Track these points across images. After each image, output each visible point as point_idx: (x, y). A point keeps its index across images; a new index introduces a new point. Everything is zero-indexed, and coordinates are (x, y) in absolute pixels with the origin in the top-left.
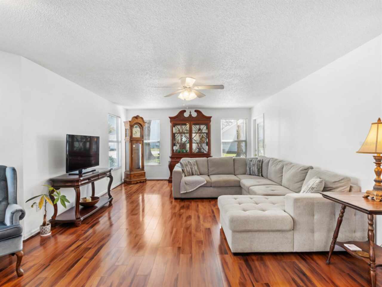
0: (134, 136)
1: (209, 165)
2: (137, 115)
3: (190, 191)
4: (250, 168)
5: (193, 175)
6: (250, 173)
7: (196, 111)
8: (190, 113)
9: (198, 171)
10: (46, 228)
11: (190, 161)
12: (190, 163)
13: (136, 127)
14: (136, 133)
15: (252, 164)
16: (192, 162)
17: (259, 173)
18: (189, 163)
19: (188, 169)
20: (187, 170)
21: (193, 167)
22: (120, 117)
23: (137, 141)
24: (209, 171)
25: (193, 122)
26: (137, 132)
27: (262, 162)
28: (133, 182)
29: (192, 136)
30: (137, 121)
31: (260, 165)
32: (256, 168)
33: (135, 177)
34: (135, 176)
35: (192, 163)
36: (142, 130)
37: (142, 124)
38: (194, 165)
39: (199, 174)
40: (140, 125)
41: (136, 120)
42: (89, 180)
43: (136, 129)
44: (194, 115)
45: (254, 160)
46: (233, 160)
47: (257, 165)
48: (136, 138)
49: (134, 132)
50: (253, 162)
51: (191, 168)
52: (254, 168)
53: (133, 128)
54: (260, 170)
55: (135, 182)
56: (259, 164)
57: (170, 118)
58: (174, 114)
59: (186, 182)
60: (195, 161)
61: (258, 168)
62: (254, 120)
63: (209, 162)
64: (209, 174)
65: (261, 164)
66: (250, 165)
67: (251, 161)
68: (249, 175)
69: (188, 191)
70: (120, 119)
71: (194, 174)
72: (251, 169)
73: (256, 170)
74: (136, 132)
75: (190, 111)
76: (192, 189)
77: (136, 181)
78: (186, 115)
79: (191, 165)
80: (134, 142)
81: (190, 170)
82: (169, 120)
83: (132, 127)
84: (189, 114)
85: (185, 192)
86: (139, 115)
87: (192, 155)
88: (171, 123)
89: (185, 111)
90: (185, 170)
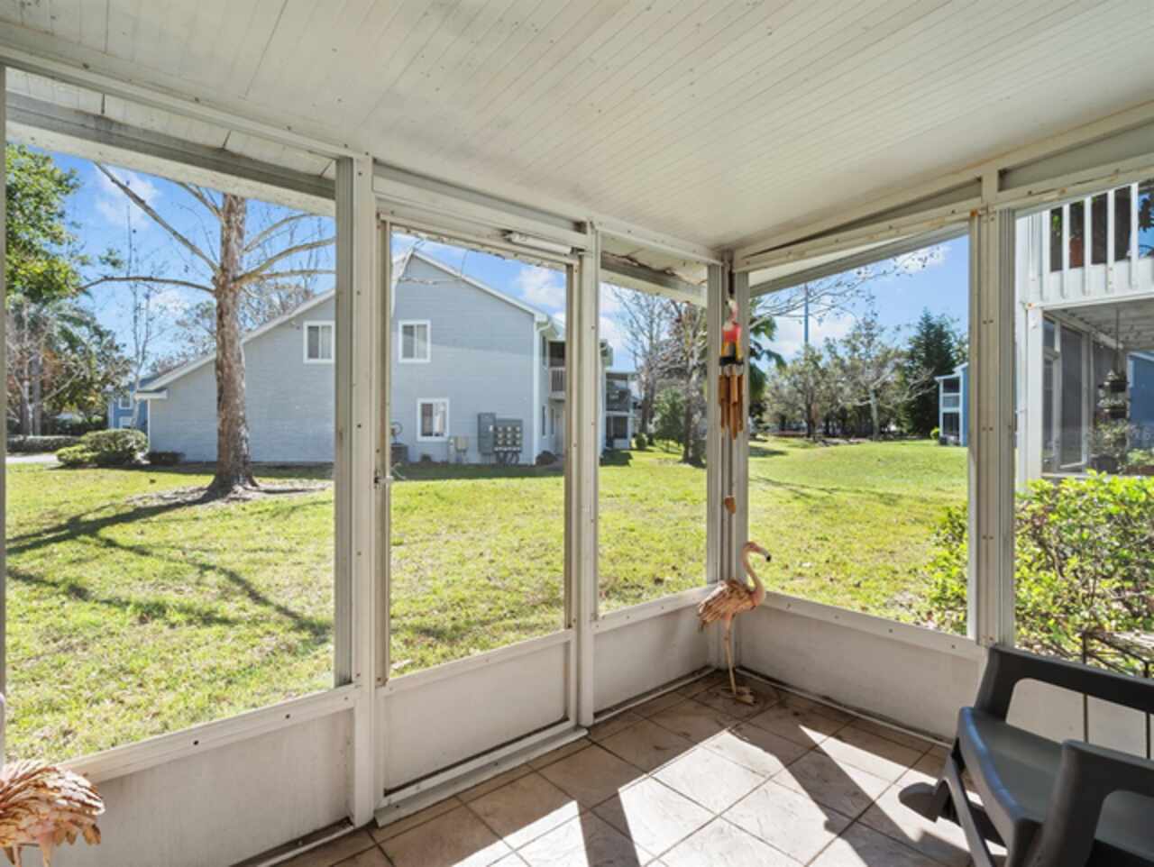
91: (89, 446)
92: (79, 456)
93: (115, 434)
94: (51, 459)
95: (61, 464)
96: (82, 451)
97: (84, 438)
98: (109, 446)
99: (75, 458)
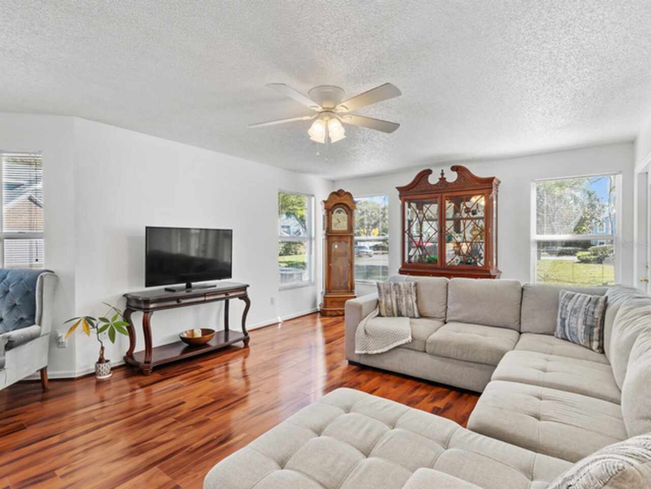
0: (334, 228)
1: (449, 298)
2: (339, 189)
3: (375, 352)
4: (563, 320)
5: (400, 315)
6: (565, 333)
7: (454, 168)
8: (442, 174)
9: (415, 308)
10: (105, 366)
11: (401, 284)
12: (399, 287)
13: (339, 212)
14: (339, 222)
15: (569, 309)
16: (404, 286)
17: (591, 341)
18: (397, 287)
19: (389, 301)
20: (386, 304)
21: (404, 299)
22: (313, 196)
23: (341, 237)
24: (448, 311)
25: (447, 194)
26: (341, 221)
27: (606, 305)
28: (329, 313)
29: (445, 226)
30: (338, 200)
31: (597, 316)
32: (580, 321)
33: (334, 304)
34: (335, 301)
35: (402, 289)
36: (350, 216)
37: (350, 206)
38: (408, 292)
39: (417, 315)
40: (347, 209)
41: (339, 198)
42: (178, 301)
43: (338, 214)
44: (452, 177)
45: (579, 296)
46: (520, 290)
47: (586, 315)
48: (338, 232)
49: (334, 221)
50: (575, 304)
51: (397, 300)
52: (573, 320)
53: (332, 213)
54: (596, 330)
55: (334, 314)
56: (591, 309)
57: (398, 189)
58: (407, 180)
59: (368, 331)
60: (413, 284)
61: (589, 323)
62: (640, 174)
63: (449, 288)
64: (448, 319)
65: (598, 311)
66: (564, 311)
67: (570, 298)
68: (563, 339)
69: (370, 352)
70: (313, 199)
71: (404, 313)
72: (567, 322)
73: (581, 329)
74: (338, 220)
75: (442, 171)
76: (380, 348)
77: (335, 311)
78: (433, 179)
79: (400, 291)
80: (334, 239)
81: (394, 302)
82: (398, 193)
83: (330, 213)
84: (440, 177)
85: (364, 352)
86: (343, 189)
87: (444, 269)
88: (400, 199)
89: (429, 172)
90: (382, 302)
91: (593, 253)
92: (588, 257)
93: (606, 247)
94: (575, 259)
95: (578, 261)
96: (589, 255)
97: (589, 249)
98: (602, 253)
99: (587, 259)
